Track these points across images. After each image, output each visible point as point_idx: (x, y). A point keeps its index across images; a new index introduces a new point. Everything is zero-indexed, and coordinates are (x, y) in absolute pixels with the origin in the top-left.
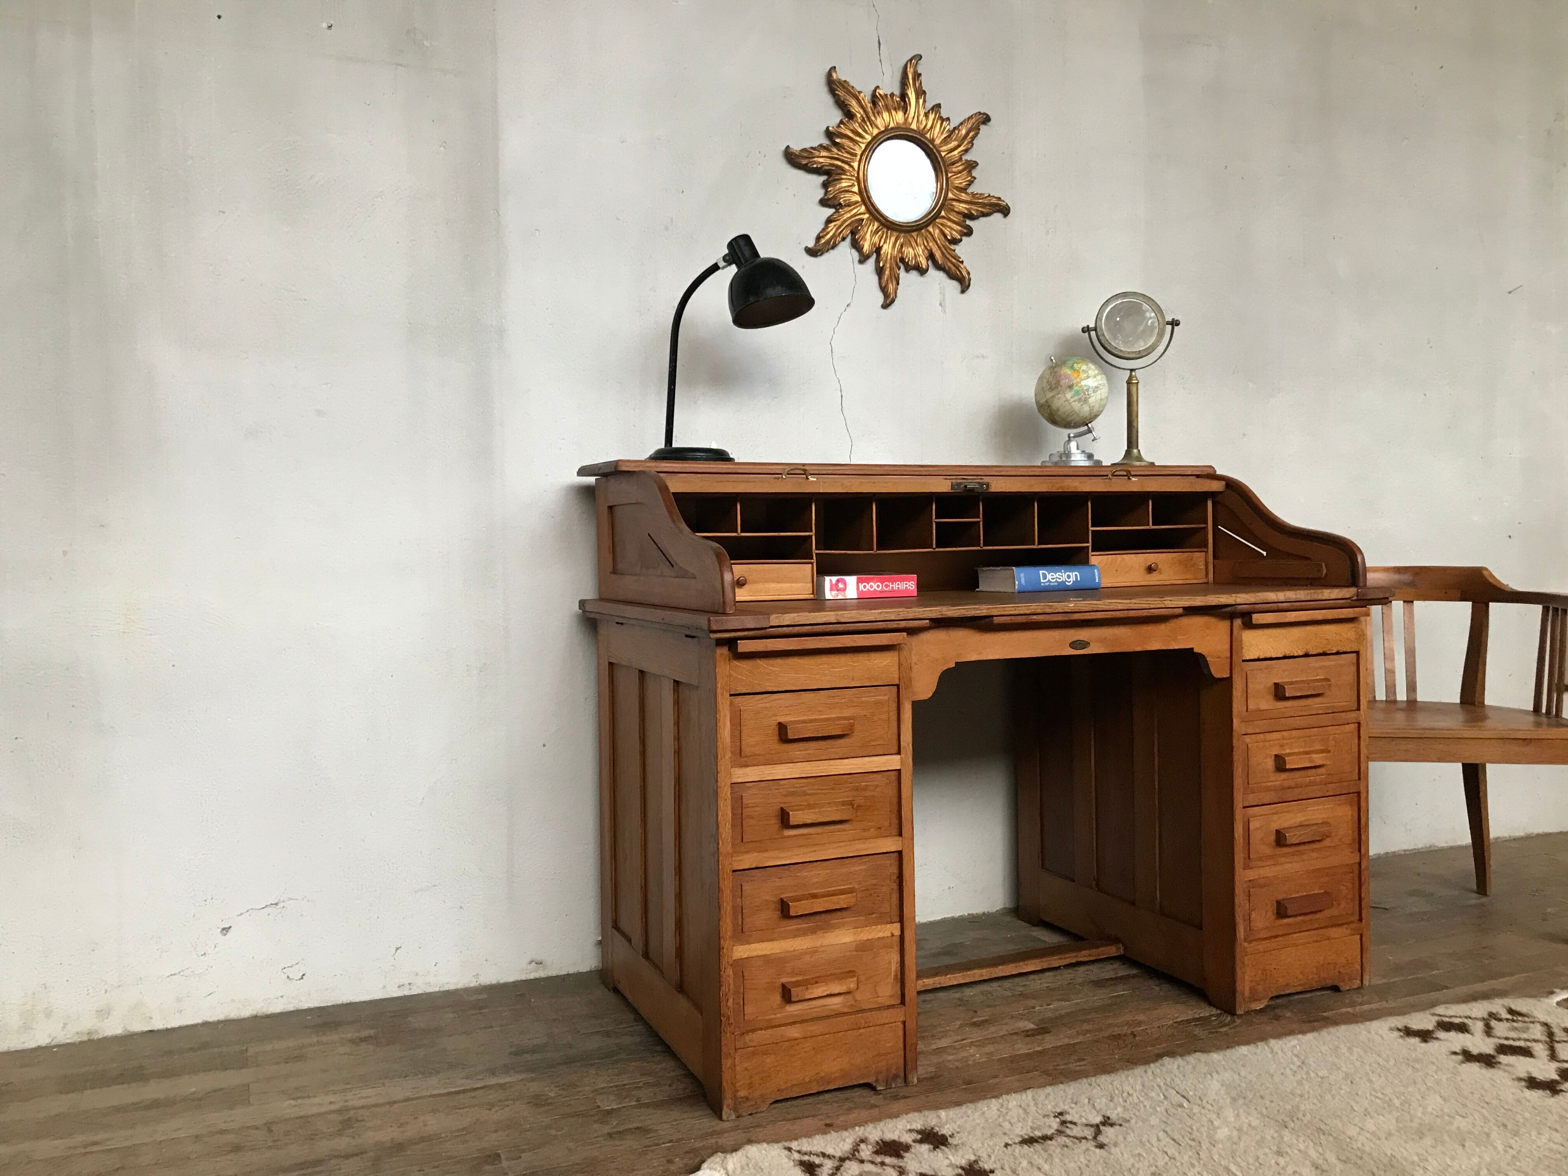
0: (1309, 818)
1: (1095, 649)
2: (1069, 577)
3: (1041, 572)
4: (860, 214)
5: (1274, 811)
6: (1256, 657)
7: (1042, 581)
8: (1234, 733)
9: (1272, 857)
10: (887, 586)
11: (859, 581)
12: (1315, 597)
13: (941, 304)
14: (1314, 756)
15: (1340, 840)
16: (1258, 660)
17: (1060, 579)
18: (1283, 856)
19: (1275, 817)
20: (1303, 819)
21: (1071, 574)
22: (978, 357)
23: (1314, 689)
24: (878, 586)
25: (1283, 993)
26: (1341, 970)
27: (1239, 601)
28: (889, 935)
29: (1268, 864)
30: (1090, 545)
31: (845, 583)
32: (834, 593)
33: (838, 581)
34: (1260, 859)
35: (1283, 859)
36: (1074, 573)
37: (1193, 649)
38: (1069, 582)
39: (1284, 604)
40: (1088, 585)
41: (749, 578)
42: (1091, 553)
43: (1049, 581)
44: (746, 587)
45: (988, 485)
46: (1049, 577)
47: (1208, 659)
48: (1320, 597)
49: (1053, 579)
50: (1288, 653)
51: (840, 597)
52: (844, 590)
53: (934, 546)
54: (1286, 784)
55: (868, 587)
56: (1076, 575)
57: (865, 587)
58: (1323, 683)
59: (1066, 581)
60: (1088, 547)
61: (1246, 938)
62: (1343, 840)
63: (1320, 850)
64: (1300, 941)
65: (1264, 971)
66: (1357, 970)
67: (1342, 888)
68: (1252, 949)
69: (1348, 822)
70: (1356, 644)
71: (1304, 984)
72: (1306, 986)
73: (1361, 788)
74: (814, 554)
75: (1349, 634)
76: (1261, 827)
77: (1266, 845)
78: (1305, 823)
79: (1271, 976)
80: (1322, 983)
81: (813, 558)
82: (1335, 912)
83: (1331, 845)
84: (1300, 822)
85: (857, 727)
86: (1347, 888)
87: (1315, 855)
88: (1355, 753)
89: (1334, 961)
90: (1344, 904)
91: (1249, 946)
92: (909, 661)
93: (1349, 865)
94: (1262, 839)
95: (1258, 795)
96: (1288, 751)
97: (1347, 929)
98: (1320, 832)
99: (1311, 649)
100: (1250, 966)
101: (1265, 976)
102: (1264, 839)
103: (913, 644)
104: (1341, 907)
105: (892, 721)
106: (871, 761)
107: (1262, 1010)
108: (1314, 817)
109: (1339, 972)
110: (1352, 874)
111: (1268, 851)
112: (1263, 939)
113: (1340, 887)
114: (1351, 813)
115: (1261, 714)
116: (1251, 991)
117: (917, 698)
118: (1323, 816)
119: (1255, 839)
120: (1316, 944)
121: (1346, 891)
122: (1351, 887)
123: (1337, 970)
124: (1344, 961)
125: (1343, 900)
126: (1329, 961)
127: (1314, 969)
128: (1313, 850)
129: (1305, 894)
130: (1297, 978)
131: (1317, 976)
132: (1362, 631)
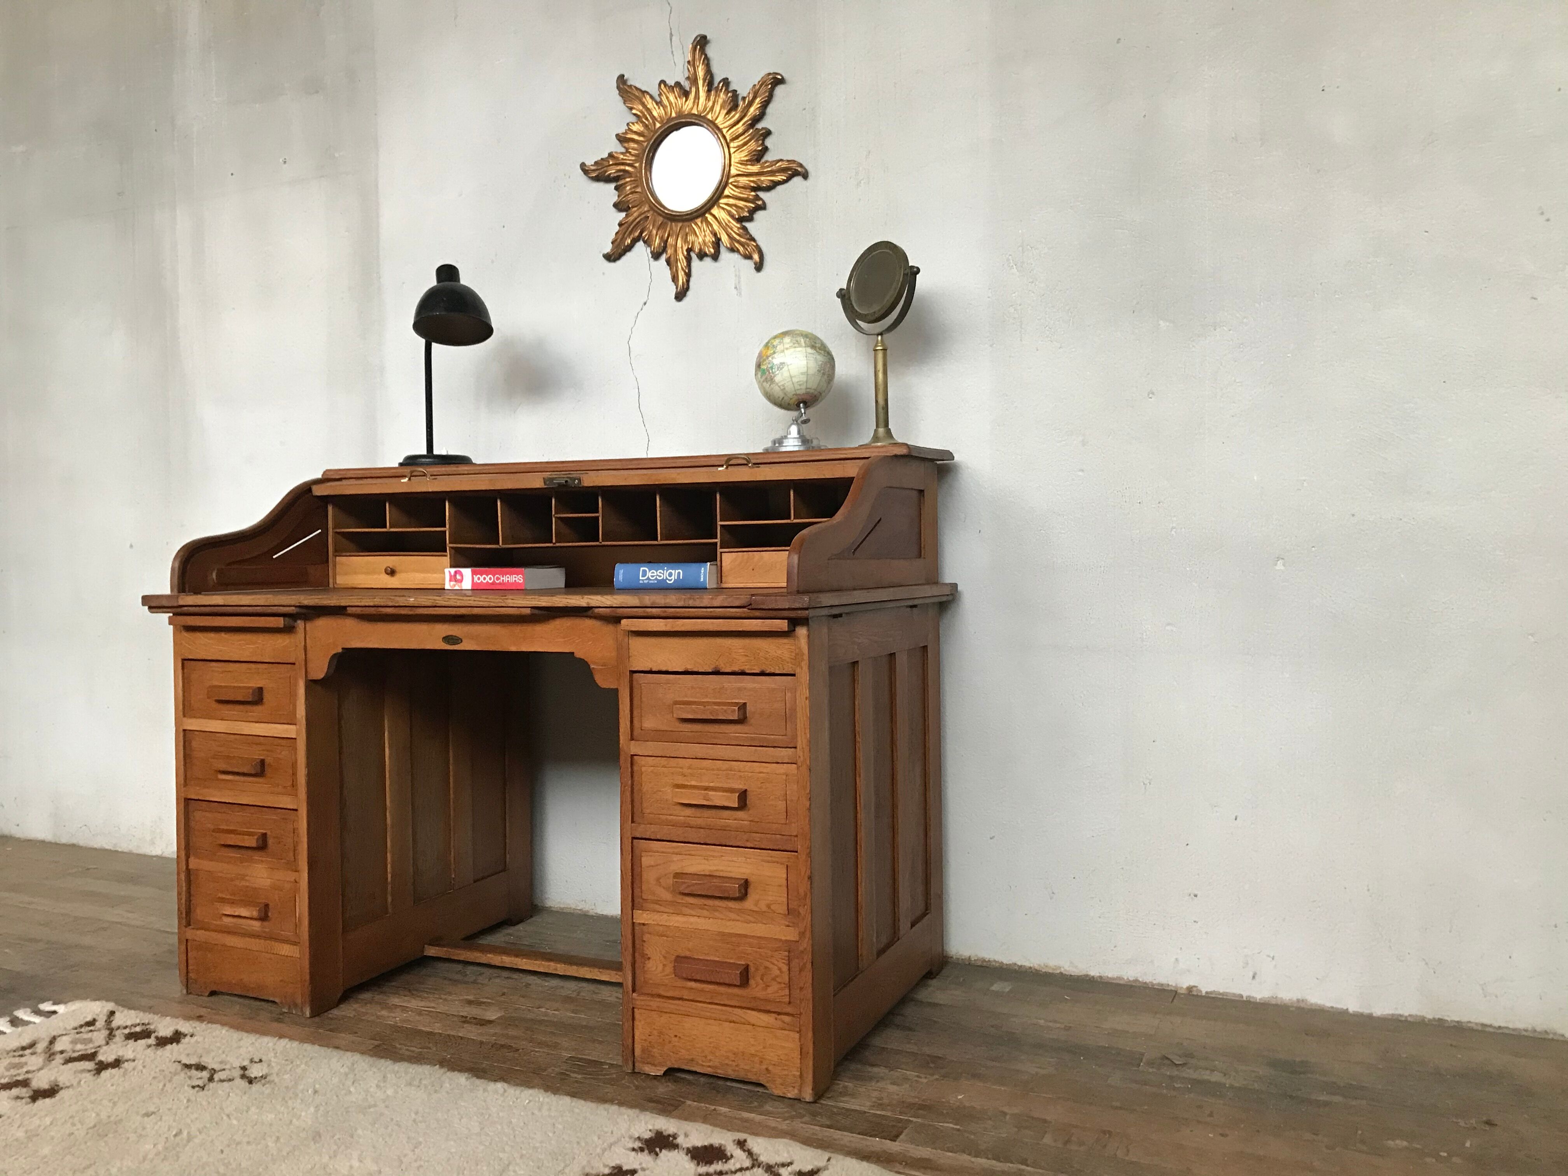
0: (721, 868)
1: (467, 645)
2: (670, 574)
3: (642, 569)
4: (645, 212)
5: (676, 851)
6: (648, 668)
7: (641, 578)
8: (622, 753)
9: (670, 903)
10: (498, 579)
11: (474, 573)
12: (691, 603)
13: (736, 288)
14: (711, 793)
15: (769, 906)
16: (651, 672)
17: (660, 576)
18: (687, 905)
19: (676, 858)
20: (714, 868)
21: (673, 572)
23: (711, 713)
24: (490, 579)
25: (686, 1068)
26: (770, 1068)
28: (293, 880)
29: (667, 910)
30: (718, 540)
31: (462, 575)
32: (452, 583)
33: (456, 572)
34: (656, 902)
35: (686, 909)
36: (677, 571)
37: (573, 653)
38: (670, 580)
39: (654, 610)
40: (693, 584)
41: (397, 569)
42: (719, 550)
43: (648, 578)
44: (397, 576)
45: (580, 480)
46: (649, 574)
47: (592, 666)
48: (697, 604)
49: (652, 576)
50: (690, 667)
51: (457, 588)
52: (461, 581)
53: (554, 541)
54: (693, 822)
55: (482, 579)
56: (679, 573)
57: (479, 579)
58: (725, 708)
59: (667, 579)
60: (716, 543)
61: (637, 988)
62: (772, 907)
63: (741, 911)
64: (708, 1014)
65: (661, 1033)
66: (794, 1076)
67: (771, 966)
68: (643, 1003)
69: (780, 886)
70: (790, 665)
71: (716, 1067)
72: (719, 1071)
73: (799, 847)
74: (448, 548)
75: (779, 652)
76: (657, 865)
77: (664, 888)
78: (717, 874)
79: (670, 1042)
80: (741, 1075)
81: (446, 551)
82: (761, 994)
83: (756, 909)
84: (711, 871)
85: (267, 696)
86: (780, 969)
87: (733, 916)
88: (792, 801)
89: (760, 1054)
90: (774, 987)
91: (638, 998)
92: (303, 643)
93: (781, 940)
94: (658, 880)
95: (653, 828)
96: (693, 783)
97: (776, 1019)
98: (721, 887)
99: (722, 665)
100: (643, 1022)
101: (661, 1040)
102: (661, 881)
103: (308, 628)
104: (770, 990)
105: (293, 695)
106: (275, 728)
107: (655, 1077)
108: (729, 869)
109: (767, 1069)
110: (787, 953)
111: (667, 896)
112: (659, 996)
113: (768, 964)
114: (785, 876)
115: (660, 736)
116: (643, 1051)
117: (310, 678)
118: (743, 870)
119: (649, 877)
120: (732, 1024)
121: (778, 972)
122: (785, 968)
123: (764, 1067)
124: (776, 1059)
125: (774, 983)
126: (753, 1052)
127: (730, 1055)
128: (730, 910)
129: (718, 959)
130: (706, 1057)
131: (734, 1064)
132: (800, 648)
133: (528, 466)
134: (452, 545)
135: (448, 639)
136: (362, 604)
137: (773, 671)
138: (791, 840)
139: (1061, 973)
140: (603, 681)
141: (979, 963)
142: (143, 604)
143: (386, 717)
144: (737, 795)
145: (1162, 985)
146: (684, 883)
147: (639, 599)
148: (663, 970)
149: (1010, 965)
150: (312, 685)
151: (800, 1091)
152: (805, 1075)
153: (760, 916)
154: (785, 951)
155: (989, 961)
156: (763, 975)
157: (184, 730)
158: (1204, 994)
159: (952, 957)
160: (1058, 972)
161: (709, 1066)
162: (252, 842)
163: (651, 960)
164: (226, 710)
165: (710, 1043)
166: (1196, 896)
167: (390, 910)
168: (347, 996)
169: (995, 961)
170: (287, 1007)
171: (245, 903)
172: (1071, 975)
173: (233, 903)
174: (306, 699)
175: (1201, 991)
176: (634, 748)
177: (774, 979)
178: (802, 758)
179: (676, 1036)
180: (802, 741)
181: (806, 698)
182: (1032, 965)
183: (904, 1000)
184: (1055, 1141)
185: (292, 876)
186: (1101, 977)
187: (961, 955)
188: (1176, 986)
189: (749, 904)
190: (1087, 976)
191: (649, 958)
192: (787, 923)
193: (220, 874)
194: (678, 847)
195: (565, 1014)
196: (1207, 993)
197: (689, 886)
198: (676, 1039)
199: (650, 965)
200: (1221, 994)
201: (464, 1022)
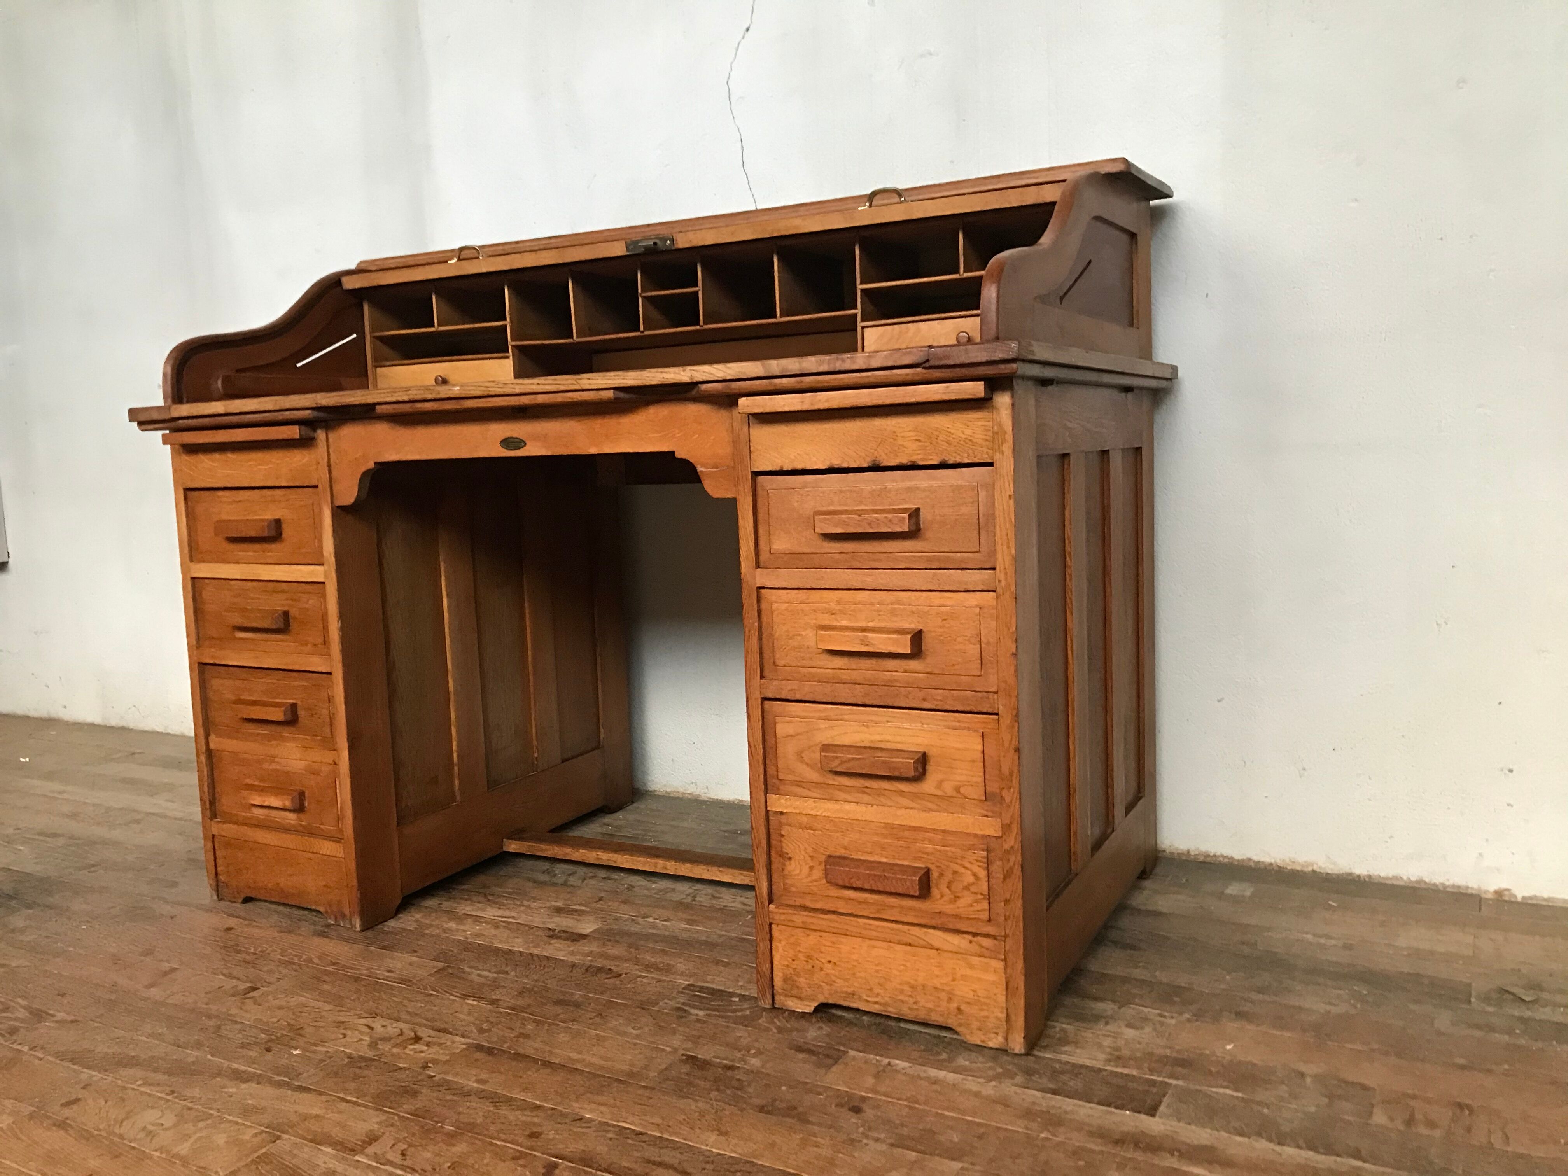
0: (888, 738)
1: (532, 450)
5: (823, 715)
6: (776, 468)
8: (744, 585)
9: (818, 785)
12: (839, 366)
14: (870, 635)
15: (956, 789)
16: (781, 472)
18: (841, 788)
19: (823, 724)
20: (878, 738)
22: (922, 56)
23: (869, 524)
25: (842, 1003)
27: (698, 377)
28: (331, 762)
29: (815, 795)
30: (858, 311)
34: (799, 784)
35: (838, 793)
37: (673, 452)
39: (784, 380)
41: (448, 375)
42: (860, 324)
44: (453, 384)
45: (672, 241)
47: (700, 469)
48: (848, 366)
50: (837, 463)
53: (642, 328)
54: (845, 675)
58: (890, 516)
60: (856, 315)
61: (775, 897)
62: (962, 790)
63: (914, 796)
64: (875, 934)
65: (809, 957)
66: (998, 1018)
67: (962, 870)
68: (783, 917)
69: (973, 761)
70: (985, 450)
71: (885, 1005)
72: (890, 1009)
73: (1001, 707)
74: (510, 347)
75: (968, 432)
76: (798, 734)
77: (807, 764)
78: (882, 746)
79: (821, 969)
80: (922, 1016)
81: (508, 352)
82: (949, 909)
83: (940, 793)
84: (872, 741)
85: (287, 531)
86: (975, 875)
87: (905, 802)
88: (988, 643)
89: (947, 988)
90: (967, 899)
91: (776, 910)
92: (326, 460)
93: (976, 836)
94: (799, 755)
95: (793, 685)
96: (844, 623)
97: (971, 942)
98: (888, 762)
99: (884, 456)
100: (783, 943)
101: (810, 967)
102: (803, 755)
103: (331, 440)
104: (961, 903)
105: (317, 527)
106: (299, 570)
107: (803, 1015)
108: (898, 739)
109: (959, 1009)
110: (985, 854)
111: (814, 776)
112: (805, 908)
113: (957, 868)
114: (980, 747)
115: (795, 559)
116: (786, 980)
117: (339, 503)
118: (919, 740)
119: (787, 751)
120: (909, 948)
121: (971, 879)
122: (983, 874)
123: (955, 1005)
124: (971, 995)
125: (966, 893)
126: (939, 986)
127: (906, 988)
128: (901, 793)
129: (884, 860)
130: (871, 990)
131: (911, 1001)
132: (1000, 425)
133: (605, 234)
134: (514, 343)
135: (507, 443)
136: (394, 399)
137: (958, 460)
138: (988, 698)
139: (1314, 871)
140: (715, 488)
141: (1201, 859)
142: (131, 420)
143: (441, 558)
144: (909, 636)
145: (1459, 887)
146: (837, 757)
147: (763, 366)
148: (809, 875)
149: (1243, 860)
150: (340, 512)
151: (1006, 1039)
152: (1013, 1018)
153: (944, 801)
154: (983, 850)
155: (1215, 856)
156: (949, 882)
157: (193, 579)
158: (1519, 899)
159: (1164, 851)
160: (1310, 869)
161: (876, 1003)
162: (278, 715)
163: (792, 862)
164: (239, 550)
165: (877, 971)
166: (1511, 771)
167: (458, 798)
168: (408, 902)
169: (1222, 856)
170: (333, 917)
171: (277, 790)
172: (1327, 874)
173: (262, 791)
174: (334, 531)
175: (1515, 896)
176: (761, 578)
177: (967, 888)
178: (1003, 583)
179: (829, 962)
180: (1004, 558)
181: (1010, 496)
182: (1273, 861)
183: (1121, 908)
184: (1392, 1119)
185: (329, 757)
186: (1370, 876)
187: (1177, 849)
188: (1479, 889)
189: (928, 786)
190: (1351, 874)
191: (790, 859)
192: (985, 813)
193: (246, 756)
194: (826, 709)
195: (679, 926)
196: (1524, 898)
197: (842, 763)
198: (830, 966)
199: (792, 867)
200: (1545, 900)
201: (551, 937)
